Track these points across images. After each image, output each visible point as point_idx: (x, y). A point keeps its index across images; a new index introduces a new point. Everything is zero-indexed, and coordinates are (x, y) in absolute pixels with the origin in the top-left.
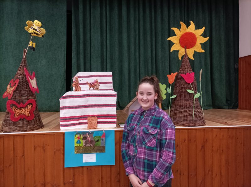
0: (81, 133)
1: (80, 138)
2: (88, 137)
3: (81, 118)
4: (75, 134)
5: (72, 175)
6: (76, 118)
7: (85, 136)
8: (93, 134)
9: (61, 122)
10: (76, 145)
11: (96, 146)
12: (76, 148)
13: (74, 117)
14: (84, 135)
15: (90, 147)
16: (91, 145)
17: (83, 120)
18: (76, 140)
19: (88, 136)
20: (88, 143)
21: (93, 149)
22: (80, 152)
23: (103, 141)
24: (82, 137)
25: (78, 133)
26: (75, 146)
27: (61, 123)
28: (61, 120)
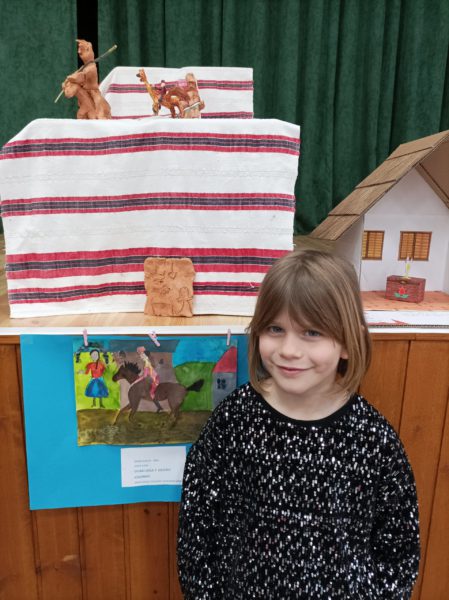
0: (106, 347)
1: (103, 370)
2: (148, 363)
3: (113, 261)
4: (76, 347)
5: (73, 537)
6: (87, 263)
7: (130, 359)
8: (174, 351)
9: (14, 277)
10: (83, 403)
11: (188, 412)
12: (83, 416)
13: (79, 254)
14: (122, 353)
15: (160, 413)
16: (163, 403)
17: (123, 271)
18: (83, 380)
19: (146, 358)
20: (147, 397)
21: (174, 425)
22: (107, 438)
23: (224, 387)
24: (114, 366)
25: (90, 344)
26: (79, 407)
27: (13, 284)
28: (13, 267)
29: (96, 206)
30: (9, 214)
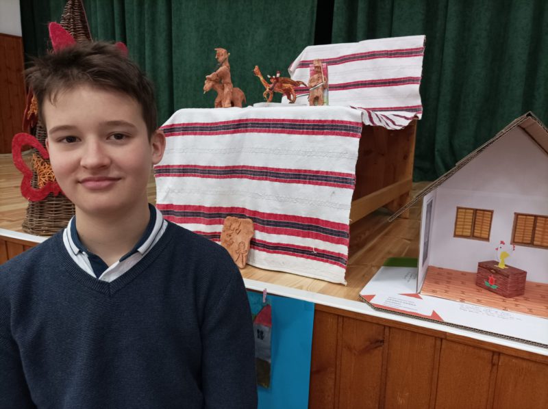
6: (204, 215)
29: (209, 173)
30: (160, 176)
